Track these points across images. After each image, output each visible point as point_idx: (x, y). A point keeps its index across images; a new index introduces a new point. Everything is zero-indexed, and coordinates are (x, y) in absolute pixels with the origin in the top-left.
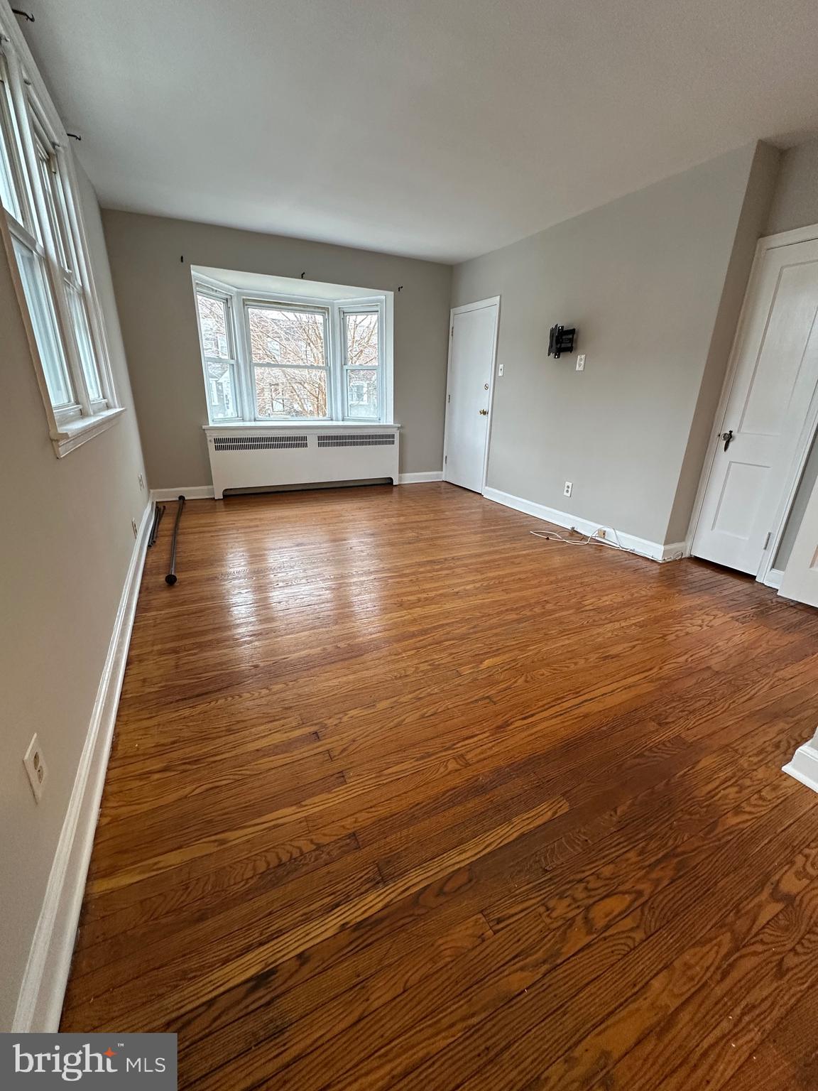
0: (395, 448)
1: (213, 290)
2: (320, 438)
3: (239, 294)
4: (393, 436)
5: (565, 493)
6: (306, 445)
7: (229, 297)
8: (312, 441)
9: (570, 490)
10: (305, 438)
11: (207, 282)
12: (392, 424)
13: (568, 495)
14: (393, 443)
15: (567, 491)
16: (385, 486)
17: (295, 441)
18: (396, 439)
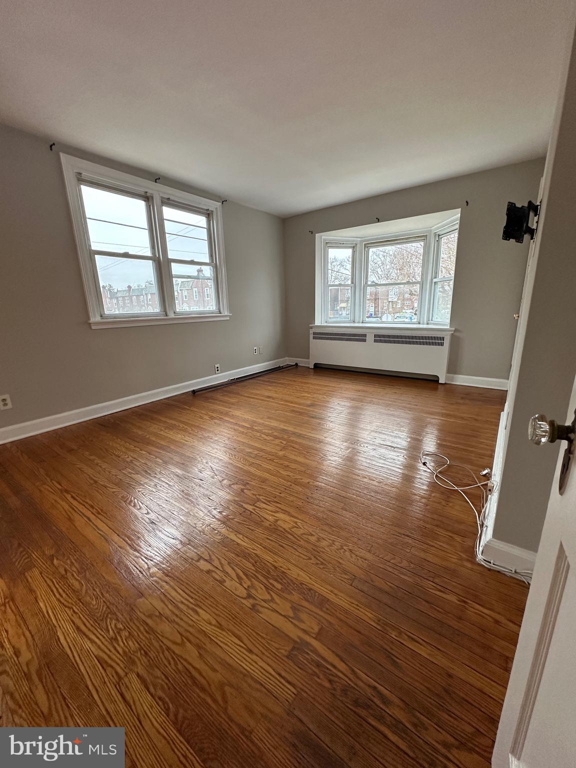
0: (444, 351)
1: (340, 243)
2: (375, 336)
3: (361, 242)
4: (443, 339)
6: (365, 341)
7: (355, 245)
8: (370, 338)
10: (365, 336)
11: (335, 240)
12: (448, 327)
14: (442, 344)
16: (428, 383)
17: (358, 337)
18: (447, 342)
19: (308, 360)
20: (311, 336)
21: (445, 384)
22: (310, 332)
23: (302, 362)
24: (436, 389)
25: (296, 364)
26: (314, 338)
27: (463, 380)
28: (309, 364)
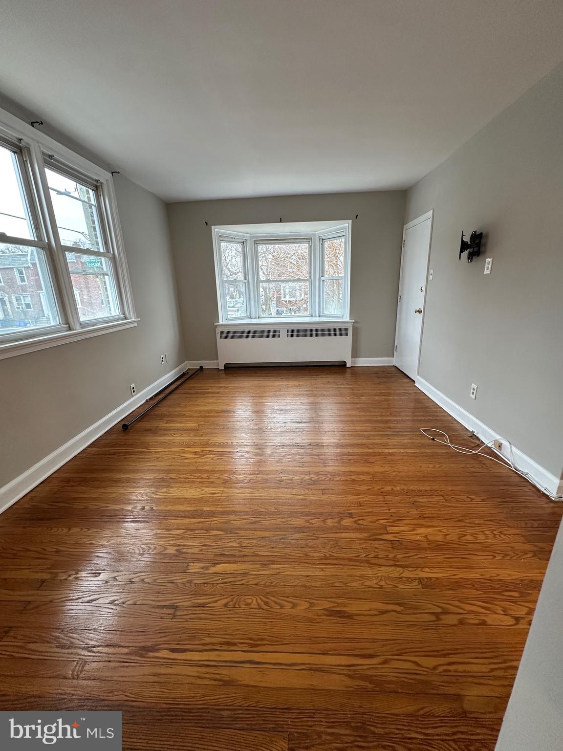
0: (348, 340)
1: (232, 238)
2: (288, 331)
3: (251, 238)
4: (347, 329)
5: (471, 395)
6: (279, 336)
7: (245, 241)
8: (283, 334)
9: (475, 392)
10: (278, 331)
11: (228, 234)
12: (349, 320)
13: (473, 397)
14: (347, 334)
15: (473, 393)
16: (338, 368)
17: (272, 333)
18: (350, 332)
19: (217, 361)
20: (218, 336)
21: (352, 367)
22: (217, 332)
23: (208, 364)
24: (344, 372)
25: (201, 368)
26: (222, 337)
27: (363, 362)
28: (218, 366)
